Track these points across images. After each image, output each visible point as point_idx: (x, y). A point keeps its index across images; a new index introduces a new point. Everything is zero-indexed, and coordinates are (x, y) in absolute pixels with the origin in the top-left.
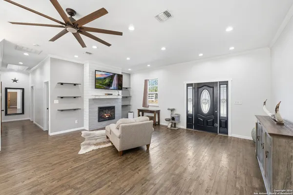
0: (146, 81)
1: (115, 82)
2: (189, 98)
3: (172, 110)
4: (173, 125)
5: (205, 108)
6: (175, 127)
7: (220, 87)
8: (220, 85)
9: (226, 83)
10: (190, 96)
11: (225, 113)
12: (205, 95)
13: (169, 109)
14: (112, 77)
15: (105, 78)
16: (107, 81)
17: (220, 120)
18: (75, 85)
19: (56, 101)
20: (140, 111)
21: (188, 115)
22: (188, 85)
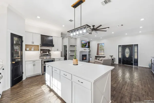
0: (98, 44)
1: (87, 45)
2: (119, 51)
3: (112, 56)
4: (112, 63)
5: (127, 55)
6: (113, 63)
7: (134, 47)
8: (134, 46)
9: (137, 45)
10: (120, 50)
11: (137, 57)
12: (127, 50)
13: (110, 56)
14: (86, 43)
15: (84, 44)
16: (85, 44)
17: (134, 60)
18: (74, 46)
19: (70, 52)
20: (96, 56)
21: (119, 58)
22: (119, 46)
